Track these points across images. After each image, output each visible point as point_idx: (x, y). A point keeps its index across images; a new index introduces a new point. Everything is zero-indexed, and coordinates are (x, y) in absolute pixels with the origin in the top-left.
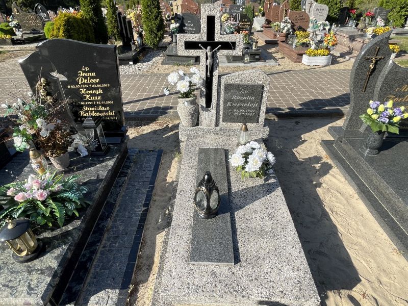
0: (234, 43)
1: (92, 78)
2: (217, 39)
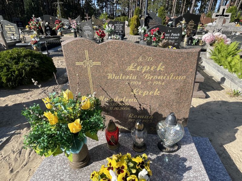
0: (228, 15)
1: (193, 23)
2: (224, 14)
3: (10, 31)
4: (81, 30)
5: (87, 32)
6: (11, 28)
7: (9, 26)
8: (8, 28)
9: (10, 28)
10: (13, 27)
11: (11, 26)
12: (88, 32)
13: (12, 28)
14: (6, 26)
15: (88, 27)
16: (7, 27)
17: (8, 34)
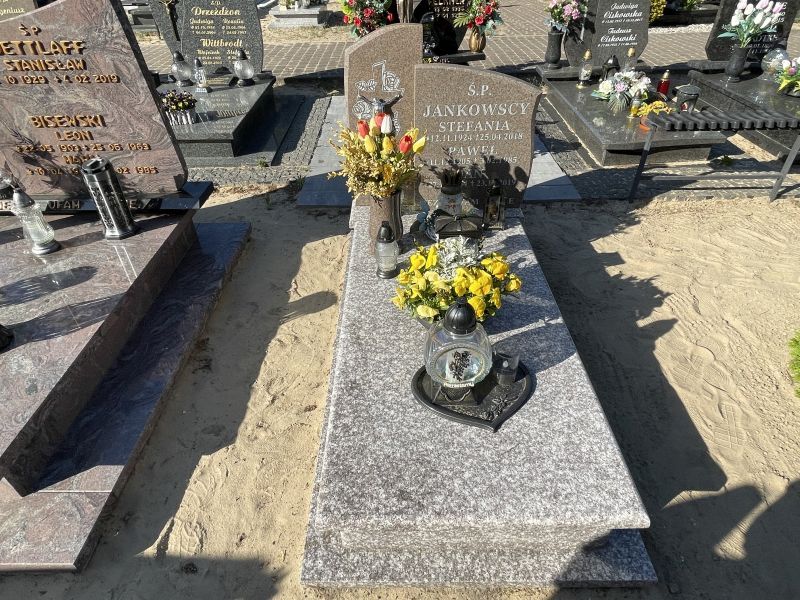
3: (215, 37)
4: (590, 27)
5: (616, 35)
6: (226, 21)
7: (213, 7)
8: (210, 17)
9: (218, 21)
10: (237, 12)
11: (224, 12)
12: (621, 35)
13: (229, 17)
14: (198, 11)
15: (628, 11)
16: (203, 17)
17: (205, 49)
